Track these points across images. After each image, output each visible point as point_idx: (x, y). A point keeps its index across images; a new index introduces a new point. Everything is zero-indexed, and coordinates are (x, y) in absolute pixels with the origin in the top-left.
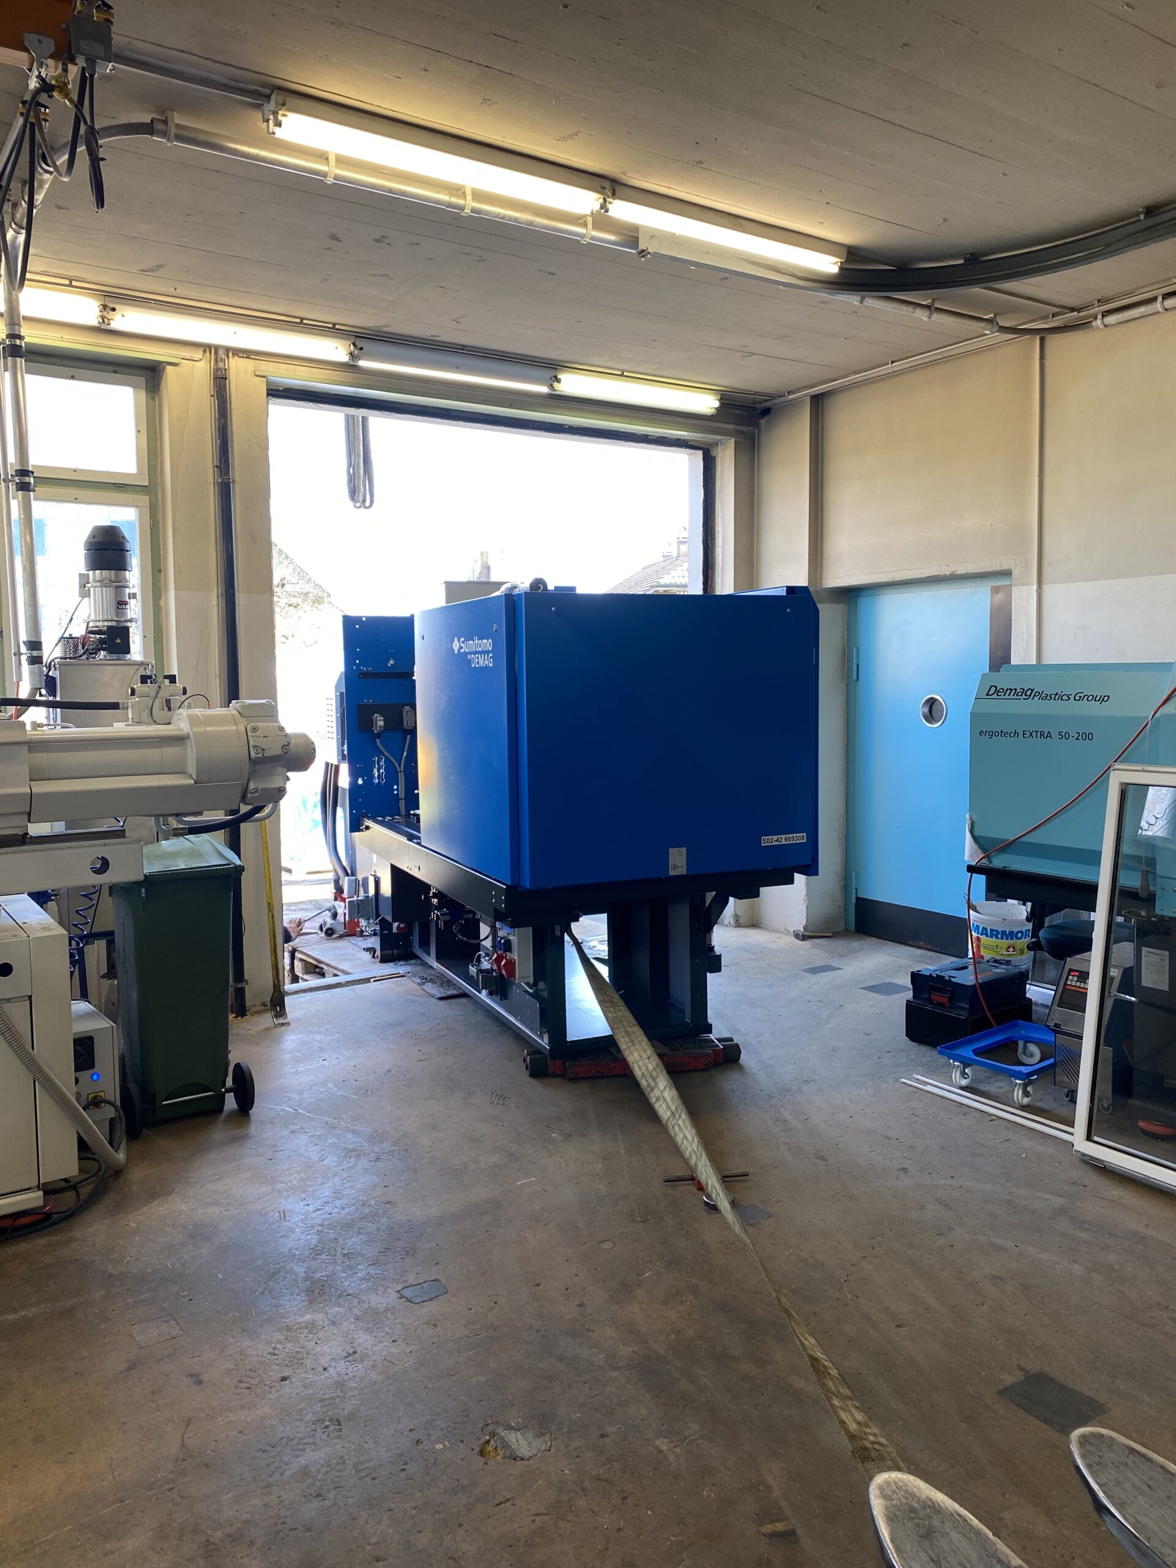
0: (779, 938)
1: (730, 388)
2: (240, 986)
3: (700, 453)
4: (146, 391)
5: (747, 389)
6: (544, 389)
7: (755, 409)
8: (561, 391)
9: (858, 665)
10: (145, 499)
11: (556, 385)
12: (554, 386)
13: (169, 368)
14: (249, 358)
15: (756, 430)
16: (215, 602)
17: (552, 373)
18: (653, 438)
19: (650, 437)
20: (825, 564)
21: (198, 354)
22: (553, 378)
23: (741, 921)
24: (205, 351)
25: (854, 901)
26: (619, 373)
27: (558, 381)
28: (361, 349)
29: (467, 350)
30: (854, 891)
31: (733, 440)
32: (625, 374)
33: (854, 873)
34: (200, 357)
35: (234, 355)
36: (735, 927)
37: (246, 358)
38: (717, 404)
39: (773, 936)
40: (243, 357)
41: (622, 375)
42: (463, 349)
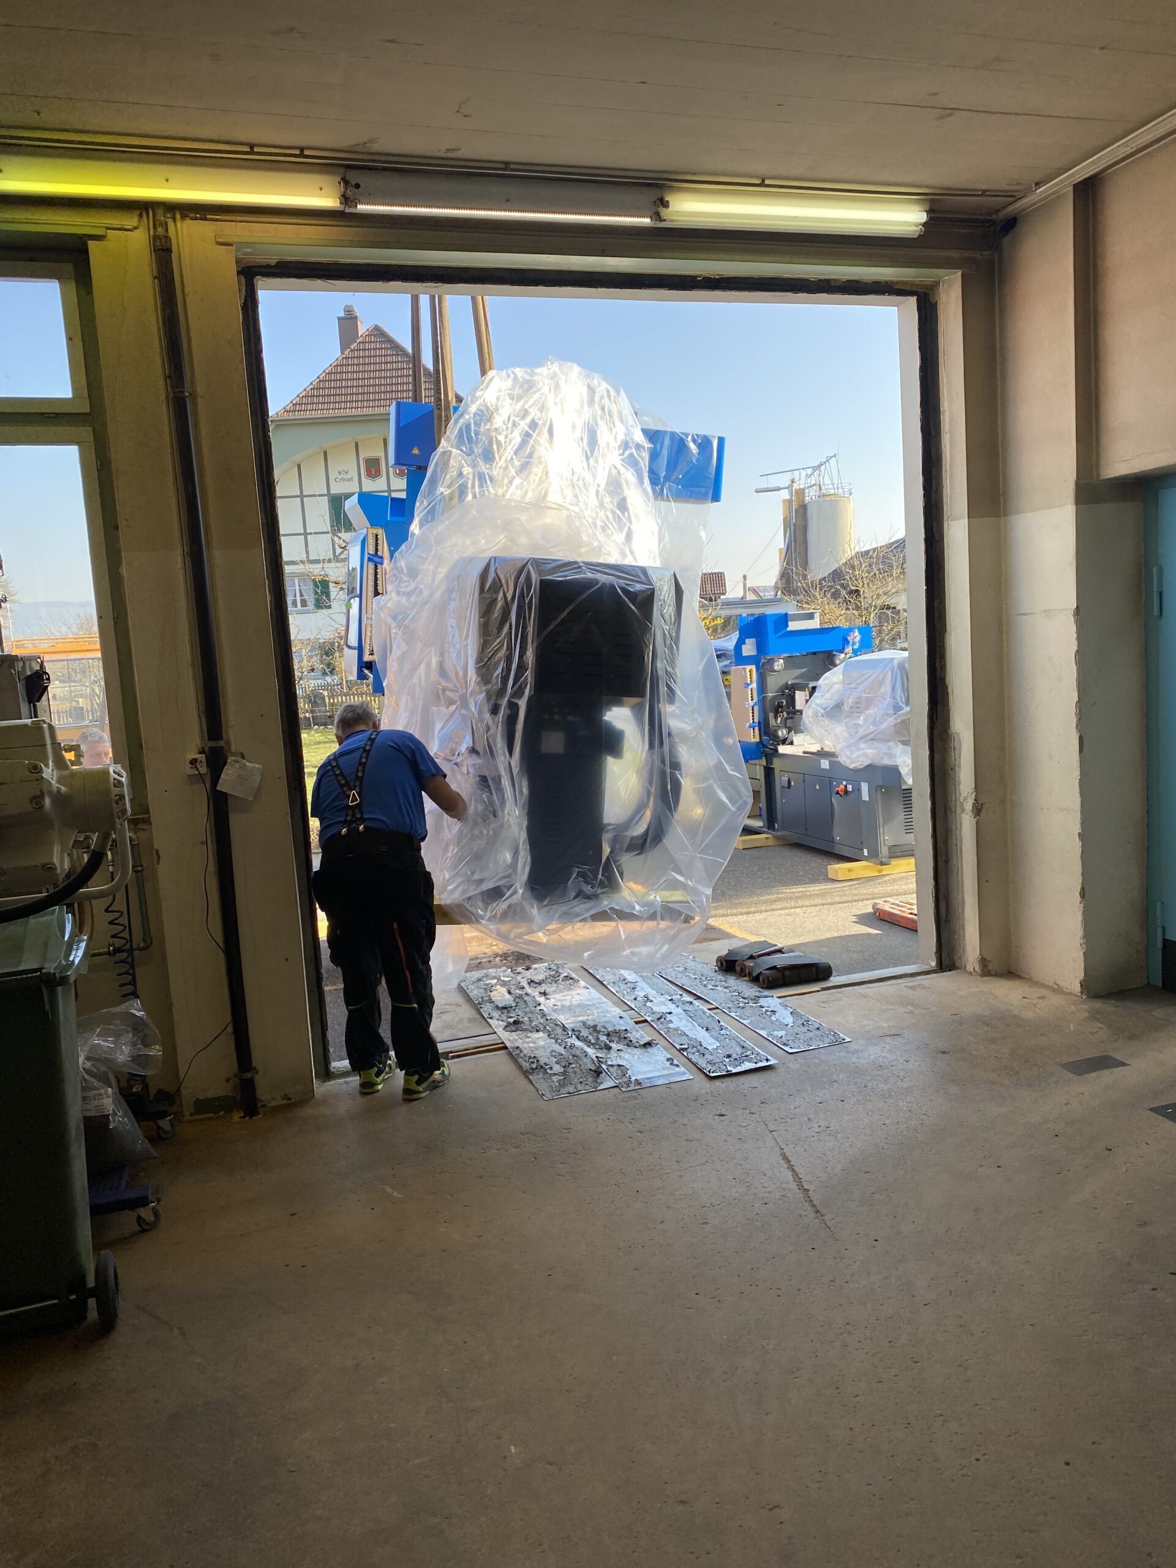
0: (1042, 998)
1: (942, 189)
2: (249, 1075)
3: (912, 301)
4: (76, 282)
5: (971, 187)
6: (646, 221)
7: (994, 223)
8: (672, 221)
9: (1161, 594)
10: (86, 432)
11: (664, 213)
12: (661, 215)
13: (91, 244)
14: (206, 219)
15: (996, 256)
16: (180, 565)
17: (653, 194)
18: (837, 284)
19: (832, 283)
20: (1104, 441)
21: (131, 220)
22: (658, 202)
23: (990, 967)
24: (141, 216)
25: (1159, 944)
26: (758, 182)
27: (666, 205)
28: (357, 186)
29: (512, 170)
30: (1160, 930)
31: (960, 273)
32: (767, 182)
33: (1159, 903)
34: (135, 224)
35: (183, 217)
36: (982, 976)
37: (201, 219)
38: (923, 217)
39: (1034, 993)
40: (196, 219)
41: (762, 184)
42: (505, 169)
